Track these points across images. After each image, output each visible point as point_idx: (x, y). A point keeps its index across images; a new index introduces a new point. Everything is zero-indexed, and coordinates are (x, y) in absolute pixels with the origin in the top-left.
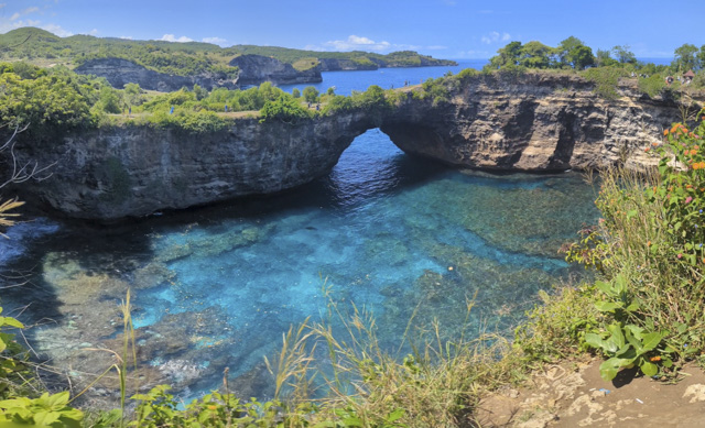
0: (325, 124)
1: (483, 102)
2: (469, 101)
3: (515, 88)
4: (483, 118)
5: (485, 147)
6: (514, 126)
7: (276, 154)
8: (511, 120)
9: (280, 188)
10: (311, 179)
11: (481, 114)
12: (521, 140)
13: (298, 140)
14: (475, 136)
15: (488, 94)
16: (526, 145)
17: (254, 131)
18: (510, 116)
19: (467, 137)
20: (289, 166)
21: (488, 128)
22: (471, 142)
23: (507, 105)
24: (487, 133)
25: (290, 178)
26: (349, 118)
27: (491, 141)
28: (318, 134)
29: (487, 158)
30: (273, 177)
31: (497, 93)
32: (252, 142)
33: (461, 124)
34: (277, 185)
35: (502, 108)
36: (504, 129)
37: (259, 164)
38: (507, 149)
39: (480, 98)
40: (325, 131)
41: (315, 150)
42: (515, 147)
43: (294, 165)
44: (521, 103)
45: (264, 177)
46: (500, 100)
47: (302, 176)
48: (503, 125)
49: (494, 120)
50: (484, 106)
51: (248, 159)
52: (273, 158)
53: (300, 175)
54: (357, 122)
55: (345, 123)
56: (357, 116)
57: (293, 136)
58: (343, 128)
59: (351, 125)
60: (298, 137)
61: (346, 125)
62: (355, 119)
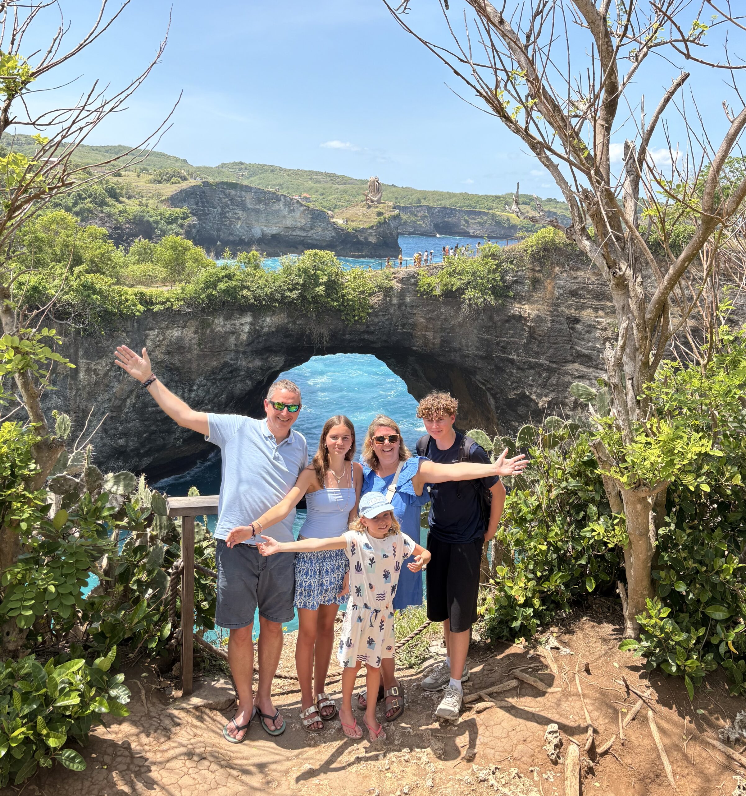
0: (176, 333)
2: (555, 310)
11: (583, 347)
26: (244, 325)
33: (532, 366)
53: (115, 449)
54: (268, 334)
55: (233, 333)
56: (268, 319)
57: (87, 355)
58: (233, 347)
59: (253, 342)
60: (100, 357)
61: (237, 338)
62: (261, 327)
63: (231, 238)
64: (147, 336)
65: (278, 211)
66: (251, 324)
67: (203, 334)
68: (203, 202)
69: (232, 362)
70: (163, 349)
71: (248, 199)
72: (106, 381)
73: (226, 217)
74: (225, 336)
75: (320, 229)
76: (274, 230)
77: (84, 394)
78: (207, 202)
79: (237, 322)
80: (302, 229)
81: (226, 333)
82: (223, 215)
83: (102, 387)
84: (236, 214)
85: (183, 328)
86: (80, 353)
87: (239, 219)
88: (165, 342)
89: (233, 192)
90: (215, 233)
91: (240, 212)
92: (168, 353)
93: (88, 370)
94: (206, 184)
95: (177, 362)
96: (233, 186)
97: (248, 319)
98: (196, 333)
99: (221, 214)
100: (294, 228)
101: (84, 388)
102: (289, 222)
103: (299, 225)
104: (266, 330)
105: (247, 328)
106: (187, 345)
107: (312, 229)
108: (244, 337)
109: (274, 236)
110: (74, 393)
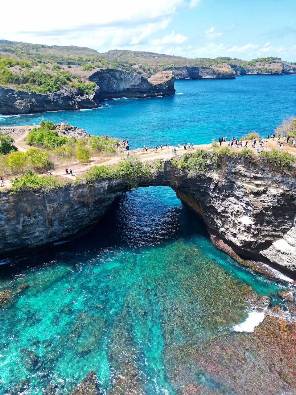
1: (239, 183)
2: (226, 178)
3: (278, 177)
4: (237, 198)
5: (235, 225)
6: (268, 216)
7: (36, 217)
8: (266, 209)
9: (45, 241)
10: (76, 231)
11: (236, 193)
12: (274, 231)
13: (55, 205)
14: (227, 212)
15: (245, 176)
16: (280, 237)
17: (8, 202)
18: (265, 205)
19: (219, 210)
20: (51, 224)
21: (240, 209)
22: (223, 217)
23: (264, 192)
24: (238, 214)
25: (53, 234)
26: (106, 184)
27: (240, 223)
28: (75, 198)
29: (234, 235)
30: (36, 234)
31: (256, 178)
32: (8, 211)
34: (41, 240)
35: (257, 194)
36: (256, 216)
37: (20, 227)
38: (255, 236)
39: (237, 178)
40: (82, 196)
41: (75, 210)
42: (265, 236)
43: (56, 223)
44: (282, 195)
45: (28, 235)
46: (257, 185)
47: (66, 230)
48: (254, 212)
49: (248, 204)
50: (239, 187)
51: (7, 224)
52: (33, 220)
53: (63, 230)
54: (115, 186)
55: (102, 188)
56: (115, 181)
57: (49, 202)
58: (102, 192)
59: (110, 189)
60: (54, 202)
61: (104, 189)
62: (112, 184)
63: (112, 91)
64: (70, 193)
65: (129, 79)
66: (108, 184)
67: (91, 189)
68: (101, 78)
69: (102, 197)
70: (77, 196)
71: (117, 74)
72: (57, 209)
73: (110, 83)
74: (100, 188)
75: (144, 85)
76: (128, 87)
77: (50, 214)
78: (103, 77)
79: (103, 184)
80: (138, 85)
81: (99, 188)
82: (109, 82)
83: (56, 211)
84: (114, 81)
85: (83, 188)
86: (46, 202)
87: (115, 83)
88: (77, 194)
89: (112, 73)
90: (107, 89)
91: (115, 81)
92: (79, 197)
93: (50, 207)
94: (101, 70)
95: (82, 200)
96: (112, 70)
97: (107, 182)
98: (88, 189)
99: (108, 82)
100: (135, 86)
101: (50, 212)
102: (133, 83)
103: (137, 84)
104: (114, 185)
105: (107, 185)
106: (85, 194)
107: (141, 85)
108: (106, 188)
109: (128, 89)
110: (46, 214)
